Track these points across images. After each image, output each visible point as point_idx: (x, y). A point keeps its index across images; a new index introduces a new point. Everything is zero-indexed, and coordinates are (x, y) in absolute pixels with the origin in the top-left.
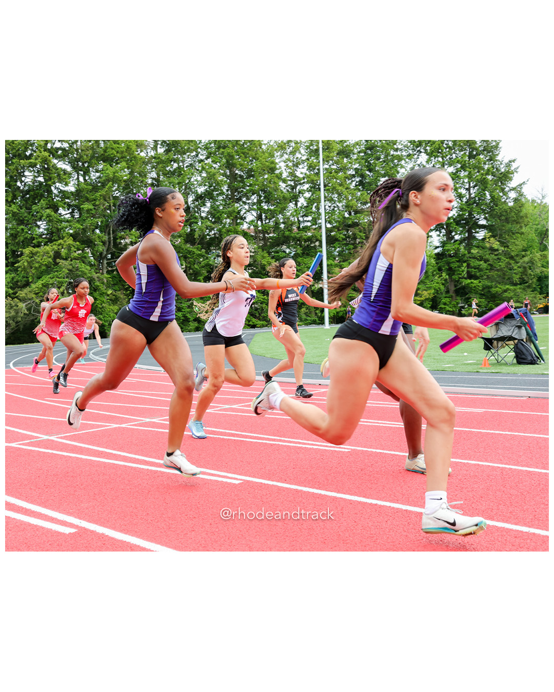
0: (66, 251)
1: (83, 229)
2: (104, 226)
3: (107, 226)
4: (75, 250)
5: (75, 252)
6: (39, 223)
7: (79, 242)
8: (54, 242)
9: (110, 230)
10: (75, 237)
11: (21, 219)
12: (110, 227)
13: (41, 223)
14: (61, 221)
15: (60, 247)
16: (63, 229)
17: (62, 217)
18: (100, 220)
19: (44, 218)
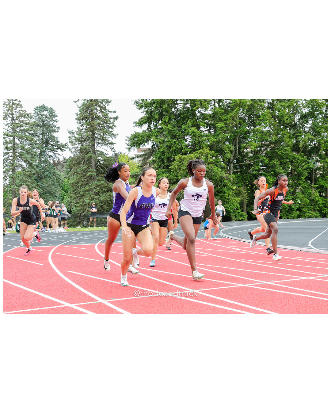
0: (204, 157)
1: (217, 141)
2: (232, 139)
3: (234, 139)
4: (211, 157)
5: (211, 158)
6: (186, 138)
7: (214, 151)
8: (197, 151)
9: (236, 142)
10: (211, 147)
11: (174, 134)
12: (236, 140)
13: (188, 137)
14: (202, 136)
15: (200, 155)
16: (203, 141)
17: (203, 133)
18: (229, 135)
19: (190, 133)
